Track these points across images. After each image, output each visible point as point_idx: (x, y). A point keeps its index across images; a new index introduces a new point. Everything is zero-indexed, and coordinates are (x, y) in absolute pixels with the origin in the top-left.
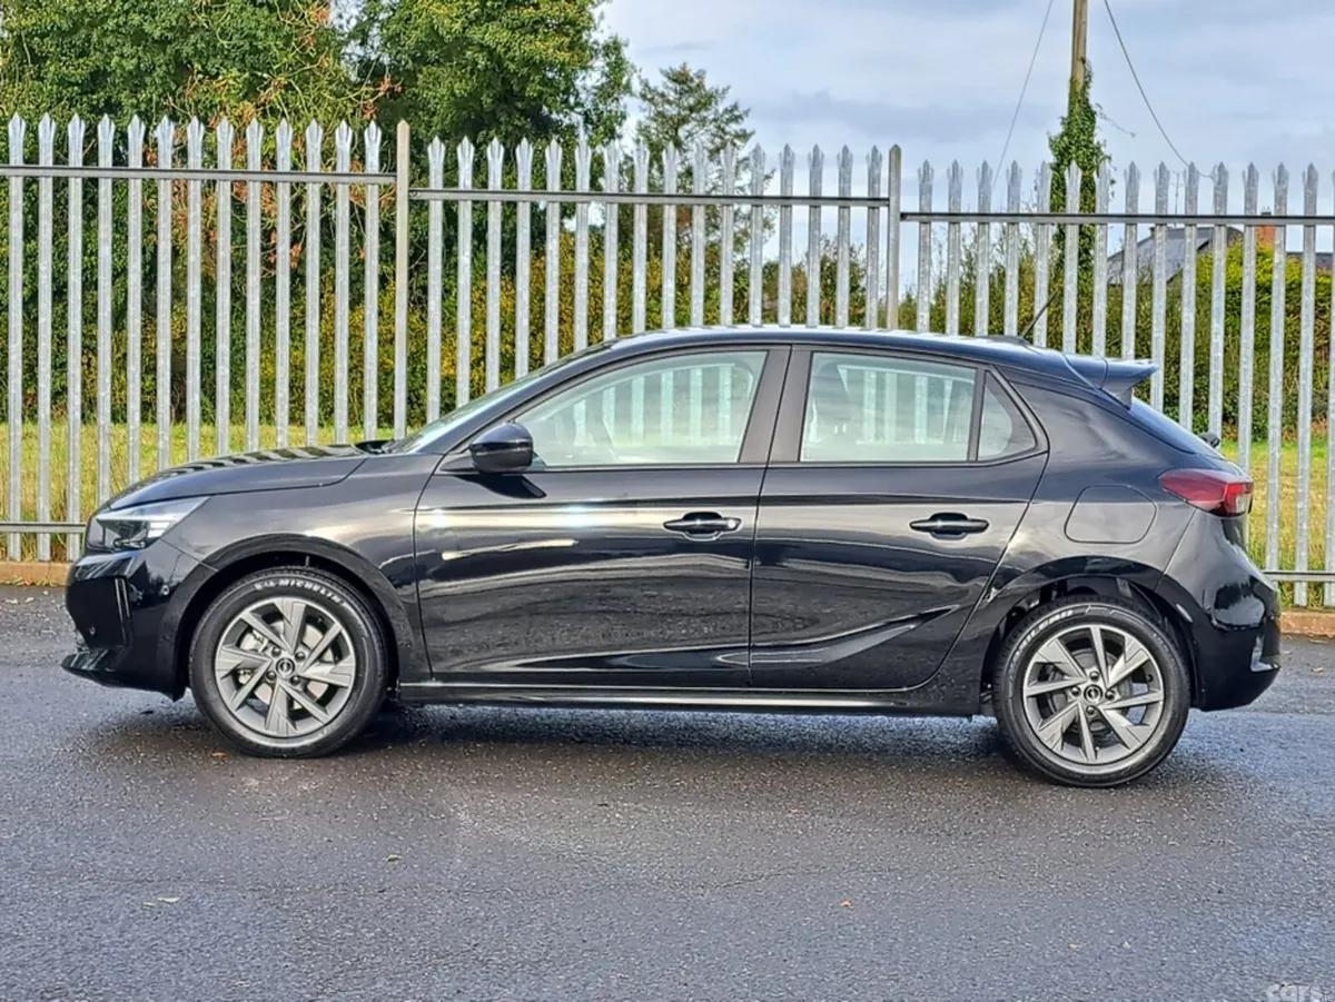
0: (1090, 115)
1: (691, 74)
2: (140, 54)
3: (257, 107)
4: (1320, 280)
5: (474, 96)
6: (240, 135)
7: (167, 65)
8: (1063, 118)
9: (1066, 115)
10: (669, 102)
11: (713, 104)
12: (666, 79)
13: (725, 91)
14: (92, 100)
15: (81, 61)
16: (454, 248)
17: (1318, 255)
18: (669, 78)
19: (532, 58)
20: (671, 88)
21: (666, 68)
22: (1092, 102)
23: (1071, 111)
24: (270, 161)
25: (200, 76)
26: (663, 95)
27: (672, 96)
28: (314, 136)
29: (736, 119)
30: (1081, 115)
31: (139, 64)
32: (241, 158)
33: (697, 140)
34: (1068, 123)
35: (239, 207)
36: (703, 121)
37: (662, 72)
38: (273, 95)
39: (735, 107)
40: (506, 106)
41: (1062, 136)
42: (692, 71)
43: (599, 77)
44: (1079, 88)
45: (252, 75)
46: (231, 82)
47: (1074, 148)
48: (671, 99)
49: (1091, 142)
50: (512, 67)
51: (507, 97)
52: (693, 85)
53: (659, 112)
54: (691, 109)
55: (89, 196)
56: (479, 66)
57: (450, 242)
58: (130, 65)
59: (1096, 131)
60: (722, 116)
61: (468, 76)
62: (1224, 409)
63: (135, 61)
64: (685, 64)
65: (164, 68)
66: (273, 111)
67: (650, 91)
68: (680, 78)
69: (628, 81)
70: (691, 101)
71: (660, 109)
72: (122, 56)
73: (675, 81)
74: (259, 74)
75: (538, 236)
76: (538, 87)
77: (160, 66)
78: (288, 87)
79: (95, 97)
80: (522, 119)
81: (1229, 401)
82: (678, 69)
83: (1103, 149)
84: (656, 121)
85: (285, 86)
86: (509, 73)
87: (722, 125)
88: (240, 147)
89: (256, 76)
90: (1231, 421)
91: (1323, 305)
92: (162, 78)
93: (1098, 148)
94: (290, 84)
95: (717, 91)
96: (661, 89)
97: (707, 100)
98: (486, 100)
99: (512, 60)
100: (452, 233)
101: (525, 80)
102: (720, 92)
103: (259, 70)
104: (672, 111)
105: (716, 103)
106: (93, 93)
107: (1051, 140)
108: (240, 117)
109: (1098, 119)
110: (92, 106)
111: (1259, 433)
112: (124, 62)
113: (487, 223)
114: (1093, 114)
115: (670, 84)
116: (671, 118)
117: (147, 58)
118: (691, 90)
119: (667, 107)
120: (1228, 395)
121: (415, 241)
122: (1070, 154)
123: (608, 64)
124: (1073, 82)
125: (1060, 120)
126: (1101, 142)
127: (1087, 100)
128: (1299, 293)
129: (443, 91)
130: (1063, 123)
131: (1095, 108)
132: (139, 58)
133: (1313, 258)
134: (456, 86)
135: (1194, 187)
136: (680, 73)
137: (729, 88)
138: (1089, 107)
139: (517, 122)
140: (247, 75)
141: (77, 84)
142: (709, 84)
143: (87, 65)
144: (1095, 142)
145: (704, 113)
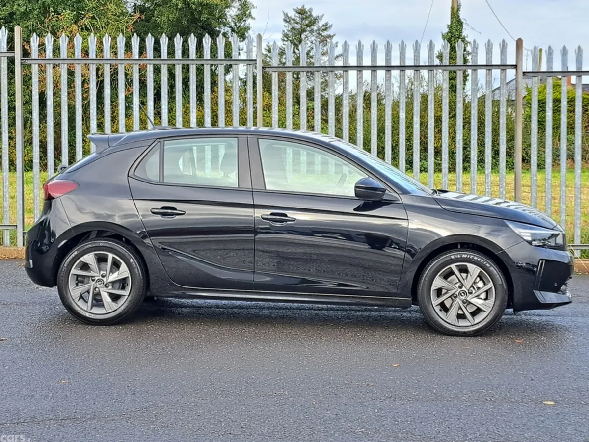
0: (460, 23)
1: (307, 10)
2: (27, 4)
3: (78, 27)
4: (585, 96)
5: (179, 20)
6: (71, 40)
7: (39, 9)
8: (448, 25)
9: (449, 23)
10: (297, 23)
11: (317, 22)
12: (295, 13)
13: (322, 17)
14: (10, 26)
15: (5, 8)
16: (174, 90)
17: (584, 85)
18: (297, 12)
19: (202, 2)
20: (298, 17)
21: (296, 8)
22: (461, 17)
23: (452, 22)
24: (86, 52)
25: (53, 14)
26: (294, 20)
27: (298, 20)
28: (107, 42)
29: (326, 30)
30: (456, 24)
31: (26, 8)
32: (71, 50)
33: (310, 39)
34: (450, 27)
35: (71, 73)
36: (312, 31)
37: (294, 10)
38: (86, 21)
39: (327, 24)
40: (194, 24)
41: (448, 33)
42: (307, 8)
43: (236, 10)
44: (455, 11)
45: (77, 12)
46: (67, 16)
47: (453, 38)
48: (298, 21)
49: (461, 36)
50: (194, 7)
51: (194, 20)
52: (307, 15)
53: (293, 28)
54: (307, 26)
55: (10, 69)
56: (179, 7)
57: (172, 87)
58: (22, 9)
59: (463, 31)
60: (321, 28)
61: (175, 11)
62: (523, 156)
63: (25, 7)
64: (304, 6)
65: (38, 10)
66: (87, 30)
67: (289, 18)
68: (302, 12)
69: (250, 13)
70: (307, 22)
71: (293, 26)
72: (19, 5)
73: (299, 13)
74: (81, 12)
75: (214, 83)
76: (206, 16)
77: (36, 10)
78: (93, 18)
79: (11, 24)
80: (202, 30)
81: (525, 152)
82: (301, 8)
83: (466, 39)
84: (291, 32)
85: (92, 17)
86: (193, 9)
87: (321, 32)
88: (71, 45)
89: (79, 13)
90: (526, 161)
91: (586, 107)
92: (37, 15)
93: (464, 38)
94: (94, 16)
95: (318, 17)
96: (293, 17)
97: (313, 22)
98: (184, 22)
99: (194, 4)
100: (173, 83)
101: (200, 13)
102: (320, 17)
103: (80, 10)
104: (298, 26)
105: (318, 22)
106: (11, 22)
107: (442, 35)
108: (71, 31)
109: (464, 25)
110: (10, 28)
111: (541, 166)
112: (19, 8)
113: (189, 77)
114: (462, 23)
115: (297, 15)
116: (298, 29)
117: (30, 6)
118: (307, 18)
119: (296, 25)
120: (524, 149)
121: (156, 86)
122: (451, 41)
123: (240, 5)
124: (452, 8)
125: (447, 26)
126: (466, 36)
127: (459, 16)
128: (574, 103)
129: (164, 18)
130: (448, 27)
131: (462, 20)
132: (26, 6)
133: (581, 87)
134: (170, 16)
135: (404, 52)
136: (301, 10)
137: (323, 15)
138: (460, 20)
139: (199, 32)
140: (75, 13)
141: (3, 19)
142: (314, 14)
143: (7, 10)
144: (463, 36)
145: (312, 27)
